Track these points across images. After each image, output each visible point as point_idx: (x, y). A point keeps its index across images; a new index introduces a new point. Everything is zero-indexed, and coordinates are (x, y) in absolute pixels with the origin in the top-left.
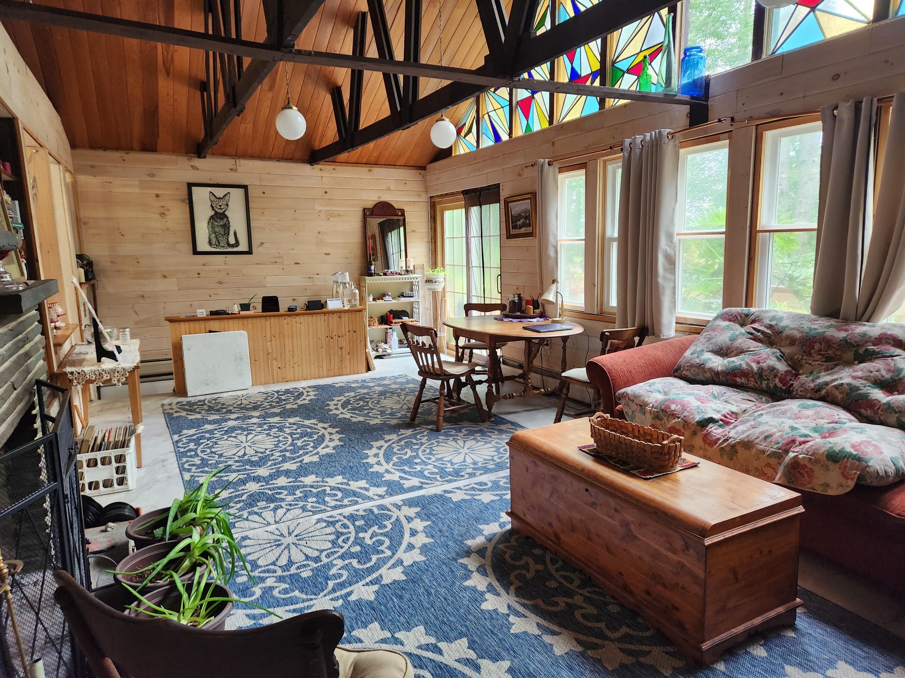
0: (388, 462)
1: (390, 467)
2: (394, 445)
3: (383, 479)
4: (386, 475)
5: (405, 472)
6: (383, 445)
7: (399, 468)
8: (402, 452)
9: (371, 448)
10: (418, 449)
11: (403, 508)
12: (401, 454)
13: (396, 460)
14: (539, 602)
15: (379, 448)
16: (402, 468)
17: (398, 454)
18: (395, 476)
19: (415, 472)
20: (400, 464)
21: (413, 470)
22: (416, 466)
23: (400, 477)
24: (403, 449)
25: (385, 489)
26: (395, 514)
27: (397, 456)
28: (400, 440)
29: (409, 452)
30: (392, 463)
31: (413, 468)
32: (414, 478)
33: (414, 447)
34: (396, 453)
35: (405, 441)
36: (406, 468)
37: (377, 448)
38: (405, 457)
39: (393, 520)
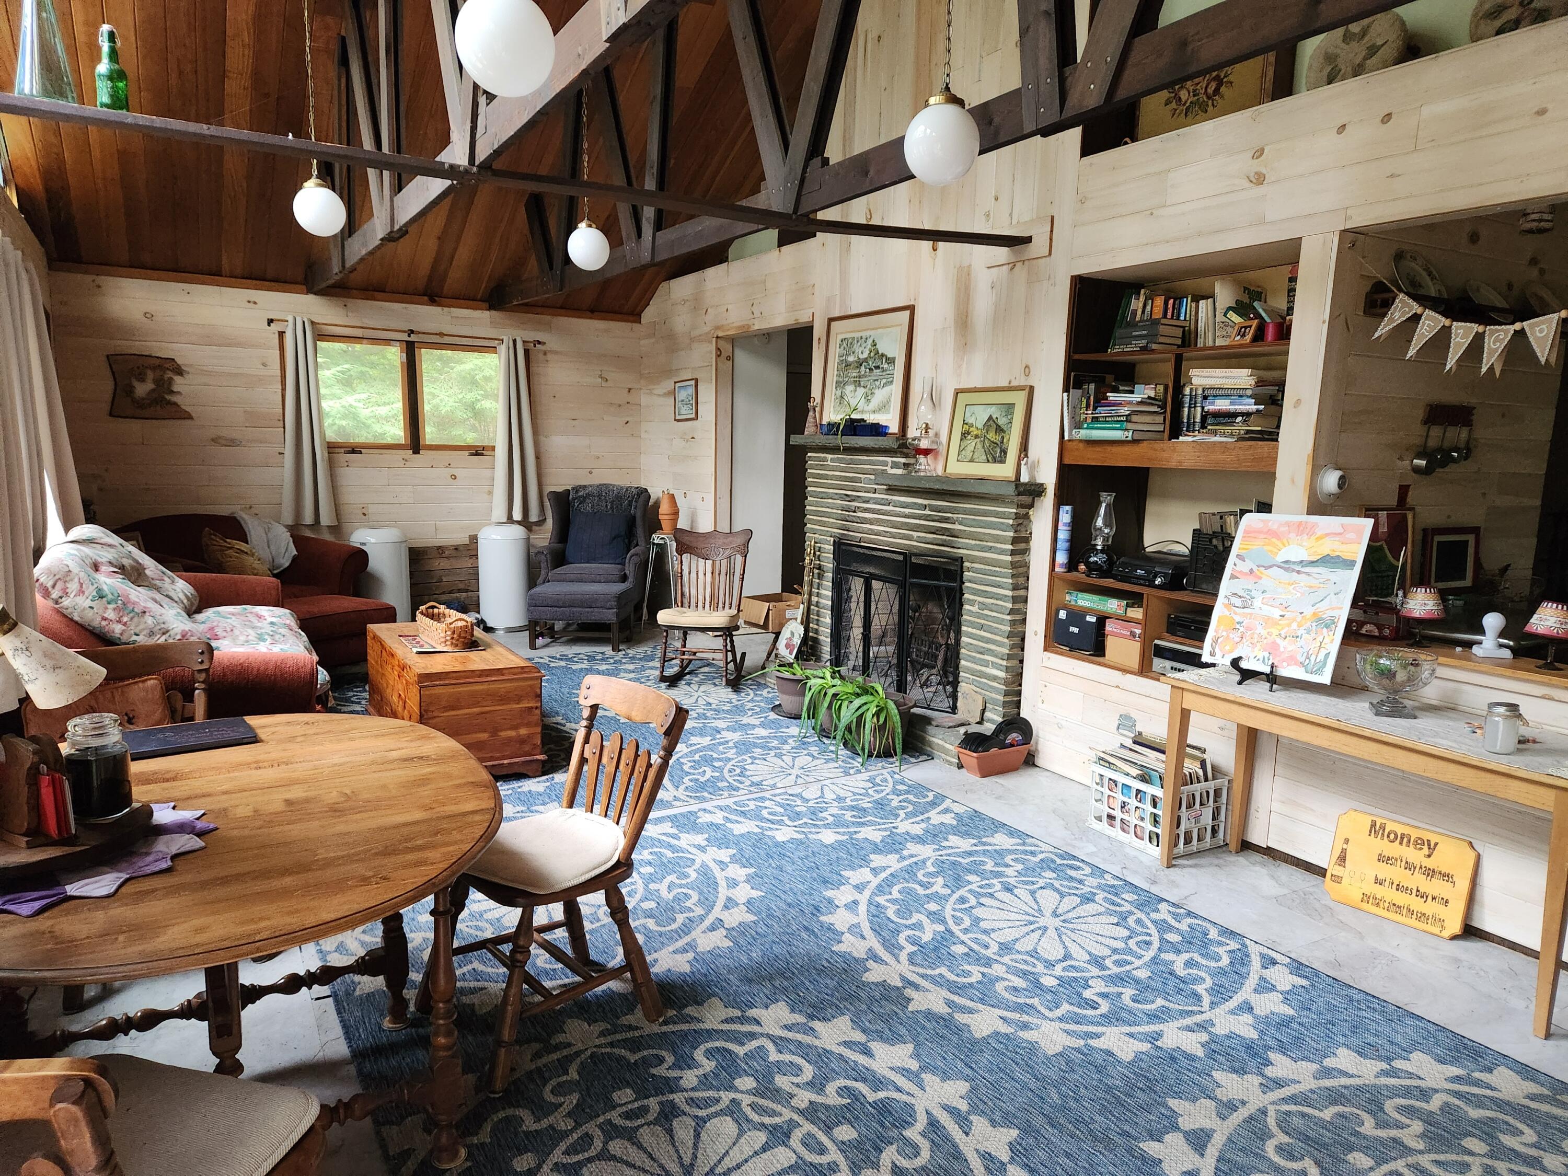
0: (704, 865)
1: (700, 858)
2: (699, 911)
3: (707, 836)
4: (704, 843)
5: (670, 846)
6: (726, 913)
7: (682, 855)
8: (680, 890)
9: (748, 902)
10: (645, 899)
11: (671, 799)
12: (681, 886)
13: (689, 871)
14: (554, 734)
15: (730, 903)
16: (676, 855)
17: (685, 886)
18: (686, 840)
19: (652, 846)
20: (682, 864)
21: (656, 850)
22: (650, 857)
23: (678, 839)
24: (677, 899)
25: (700, 820)
26: (680, 793)
27: (689, 880)
28: (686, 929)
29: (664, 893)
30: (697, 865)
31: (656, 853)
32: (654, 835)
33: (652, 905)
34: (693, 889)
35: (674, 926)
36: (669, 854)
37: (737, 905)
38: (672, 878)
39: (682, 787)
